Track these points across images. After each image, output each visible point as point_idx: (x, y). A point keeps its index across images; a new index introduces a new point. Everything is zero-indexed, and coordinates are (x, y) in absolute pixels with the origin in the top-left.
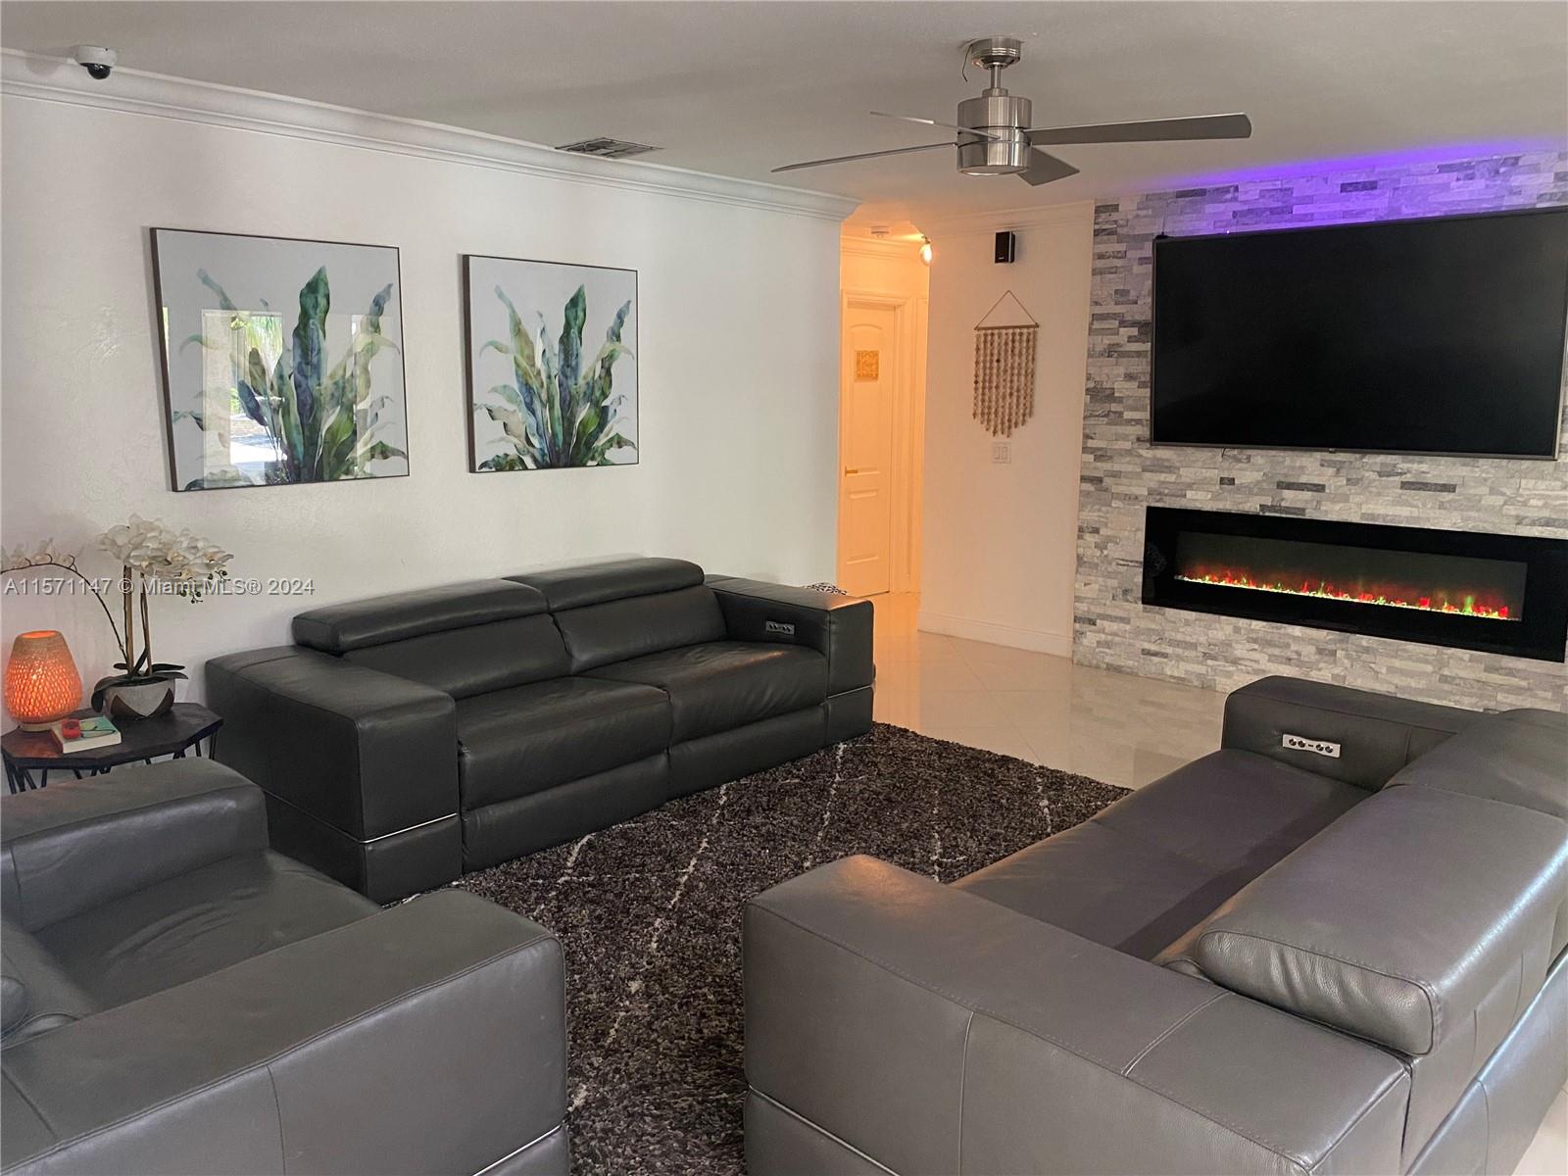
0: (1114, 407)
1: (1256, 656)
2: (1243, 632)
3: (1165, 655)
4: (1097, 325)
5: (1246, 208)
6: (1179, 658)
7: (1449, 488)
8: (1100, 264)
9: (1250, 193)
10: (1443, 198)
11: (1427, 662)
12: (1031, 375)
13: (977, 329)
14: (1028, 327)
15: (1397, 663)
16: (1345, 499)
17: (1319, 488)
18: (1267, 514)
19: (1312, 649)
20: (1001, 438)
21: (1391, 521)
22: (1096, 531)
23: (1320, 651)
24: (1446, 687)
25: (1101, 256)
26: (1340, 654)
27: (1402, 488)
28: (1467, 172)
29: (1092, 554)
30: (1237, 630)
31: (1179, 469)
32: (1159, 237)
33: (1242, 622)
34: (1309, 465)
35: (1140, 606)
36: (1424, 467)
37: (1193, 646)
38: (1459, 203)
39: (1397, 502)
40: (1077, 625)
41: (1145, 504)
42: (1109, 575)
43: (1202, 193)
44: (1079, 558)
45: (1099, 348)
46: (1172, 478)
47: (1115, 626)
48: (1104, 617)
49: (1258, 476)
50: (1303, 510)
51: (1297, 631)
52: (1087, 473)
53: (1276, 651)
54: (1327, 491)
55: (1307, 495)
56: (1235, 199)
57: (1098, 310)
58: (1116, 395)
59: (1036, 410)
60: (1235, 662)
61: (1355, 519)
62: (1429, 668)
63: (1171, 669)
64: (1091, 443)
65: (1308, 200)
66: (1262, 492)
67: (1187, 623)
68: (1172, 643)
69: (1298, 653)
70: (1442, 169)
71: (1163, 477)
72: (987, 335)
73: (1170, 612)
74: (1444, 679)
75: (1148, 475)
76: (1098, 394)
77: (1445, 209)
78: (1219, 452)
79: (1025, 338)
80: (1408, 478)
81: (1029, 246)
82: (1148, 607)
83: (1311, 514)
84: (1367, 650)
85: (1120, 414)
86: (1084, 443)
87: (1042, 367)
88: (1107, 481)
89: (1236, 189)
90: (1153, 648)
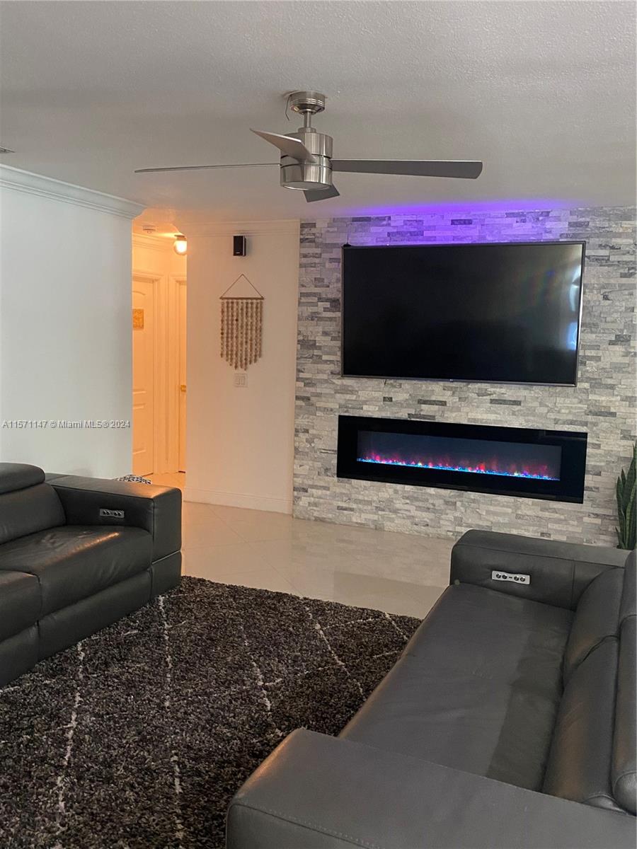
0: (316, 352)
1: (407, 507)
2: (400, 492)
3: (352, 510)
4: (303, 300)
5: (395, 231)
6: (361, 511)
7: (517, 403)
8: (304, 260)
9: (397, 221)
10: (510, 232)
11: (508, 507)
12: (260, 330)
13: (221, 298)
14: (257, 299)
15: (492, 508)
16: (458, 410)
17: (443, 403)
18: (412, 419)
19: (441, 501)
20: (240, 370)
21: (486, 422)
22: (307, 431)
23: (447, 503)
24: (519, 521)
25: (305, 256)
26: (459, 504)
27: (491, 403)
28: (522, 218)
29: (304, 446)
30: (396, 492)
31: (358, 392)
32: (345, 246)
33: (399, 487)
34: (436, 389)
35: (336, 478)
36: (503, 390)
37: (369, 503)
38: (518, 235)
39: (489, 411)
40: (296, 493)
41: (337, 414)
42: (315, 460)
43: (368, 219)
44: (296, 449)
45: (305, 315)
46: (354, 397)
47: (320, 492)
48: (313, 487)
49: (406, 396)
50: (434, 417)
51: (432, 491)
52: (298, 394)
53: (420, 504)
54: (448, 405)
55: (436, 407)
56: (389, 225)
57: (304, 290)
58: (317, 344)
59: (263, 353)
60: (396, 511)
61: (465, 422)
62: (510, 511)
63: (356, 518)
64: (301, 375)
65: (433, 228)
66: (409, 406)
67: (365, 488)
68: (358, 501)
69: (434, 505)
70: (508, 215)
71: (348, 397)
72: (229, 303)
73: (354, 482)
74: (518, 517)
75: (338, 395)
76: (306, 344)
77: (510, 239)
78: (383, 381)
79: (254, 306)
80: (494, 397)
81: (255, 245)
82: (340, 479)
83: (439, 419)
84: (474, 501)
85: (320, 357)
86: (298, 375)
87: (266, 325)
88: (313, 399)
89: (390, 218)
90: (344, 505)
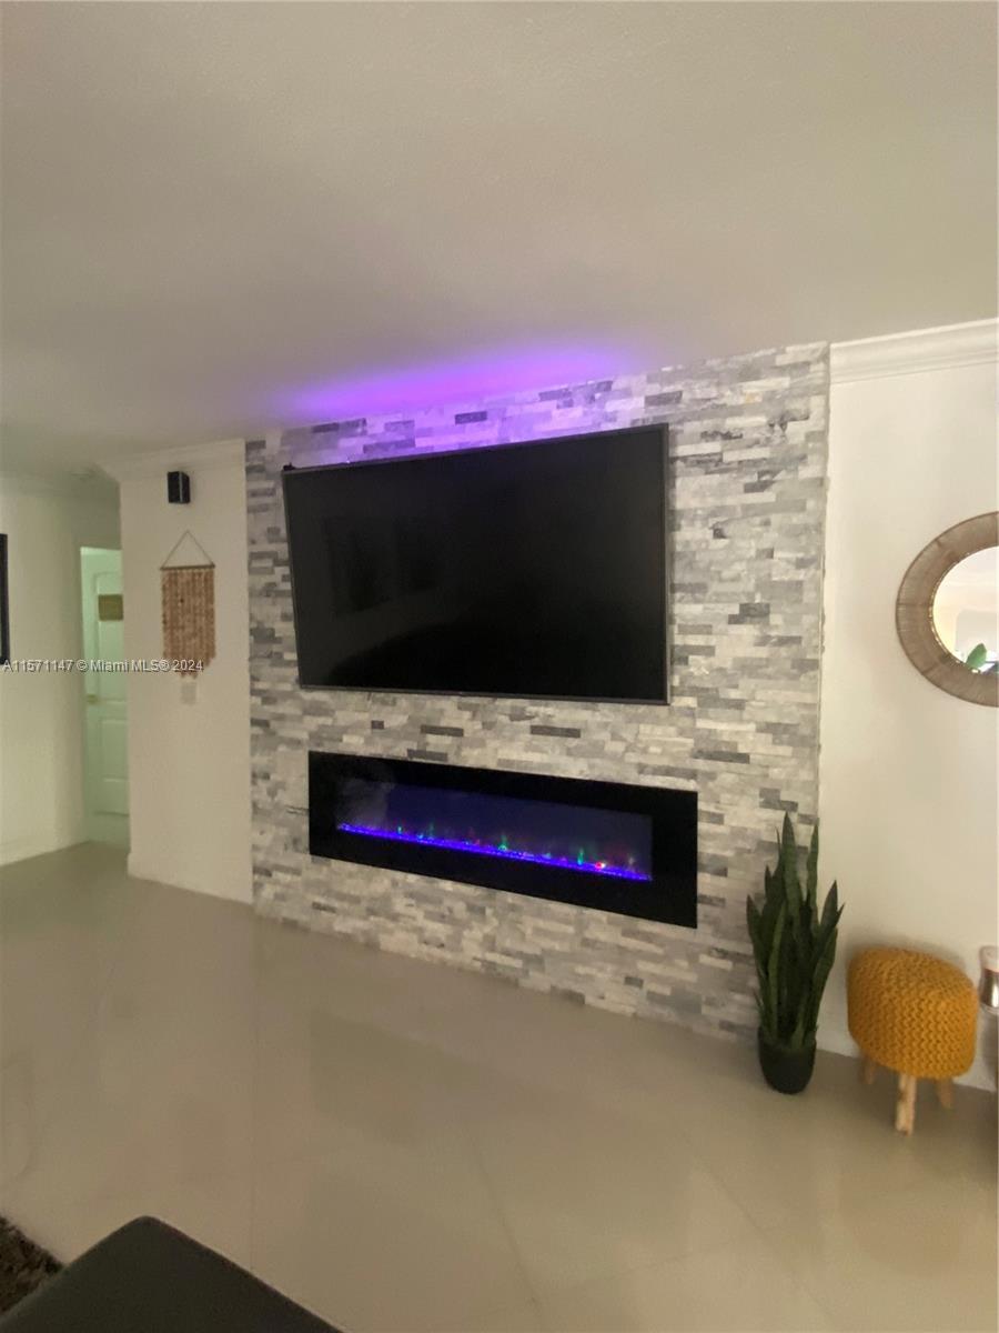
0: (276, 648)
1: (413, 911)
2: (400, 885)
3: (332, 910)
4: (256, 564)
5: (374, 442)
6: (347, 914)
7: (573, 733)
8: (255, 501)
9: (377, 426)
10: (547, 428)
11: (567, 922)
12: (210, 614)
13: (163, 569)
14: (204, 567)
15: (541, 924)
16: (482, 743)
17: (458, 732)
18: (415, 760)
19: (463, 906)
20: (189, 679)
21: (526, 767)
22: (266, 777)
23: (471, 908)
24: (589, 951)
25: (253, 494)
26: (489, 911)
27: (532, 732)
28: (566, 399)
29: (264, 798)
30: (395, 883)
31: (333, 711)
32: (286, 468)
33: (399, 875)
34: (448, 708)
35: (308, 857)
36: (550, 710)
37: (356, 900)
39: (529, 748)
40: (256, 877)
41: (308, 749)
42: (279, 824)
43: (334, 427)
44: (255, 805)
45: (259, 587)
46: (329, 721)
47: (288, 878)
48: (279, 868)
49: (403, 719)
50: (444, 756)
51: (448, 885)
52: (257, 717)
53: (430, 908)
54: (466, 735)
55: (448, 740)
56: (364, 433)
57: (257, 549)
58: (277, 635)
59: (217, 650)
60: (395, 917)
61: (492, 765)
62: (571, 930)
63: (342, 925)
64: (260, 686)
65: (428, 432)
66: (408, 737)
67: (351, 875)
68: (342, 897)
69: (450, 910)
70: (545, 396)
71: (321, 720)
72: (171, 575)
73: (336, 864)
74: (586, 943)
75: (308, 719)
76: (261, 635)
78: (367, 693)
79: (203, 577)
80: (537, 722)
82: (317, 858)
83: (453, 761)
84: (513, 908)
85: (280, 655)
86: (252, 684)
87: (218, 611)
88: (274, 724)
89: (364, 422)
90: (322, 901)
